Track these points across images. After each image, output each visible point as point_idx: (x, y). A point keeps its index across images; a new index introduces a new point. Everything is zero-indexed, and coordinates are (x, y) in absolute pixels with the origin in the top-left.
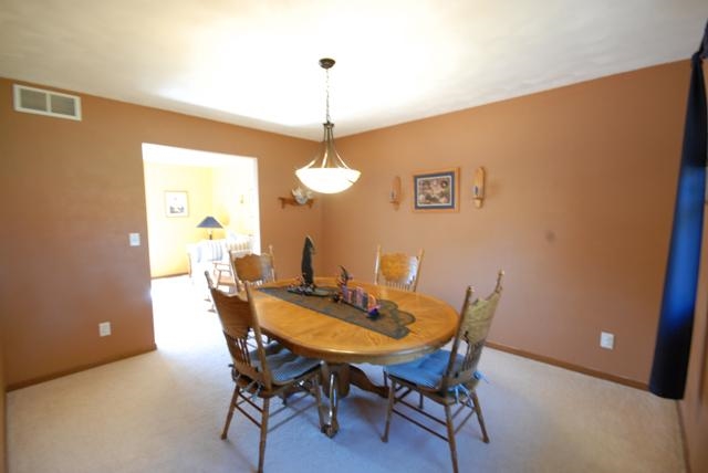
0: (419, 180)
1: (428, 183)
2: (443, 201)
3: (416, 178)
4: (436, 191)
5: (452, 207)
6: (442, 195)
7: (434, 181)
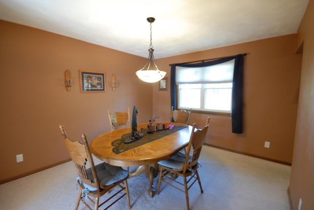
0: (84, 75)
1: (91, 77)
2: (99, 87)
3: (83, 73)
4: (96, 82)
5: (103, 90)
6: (98, 84)
7: (94, 77)
